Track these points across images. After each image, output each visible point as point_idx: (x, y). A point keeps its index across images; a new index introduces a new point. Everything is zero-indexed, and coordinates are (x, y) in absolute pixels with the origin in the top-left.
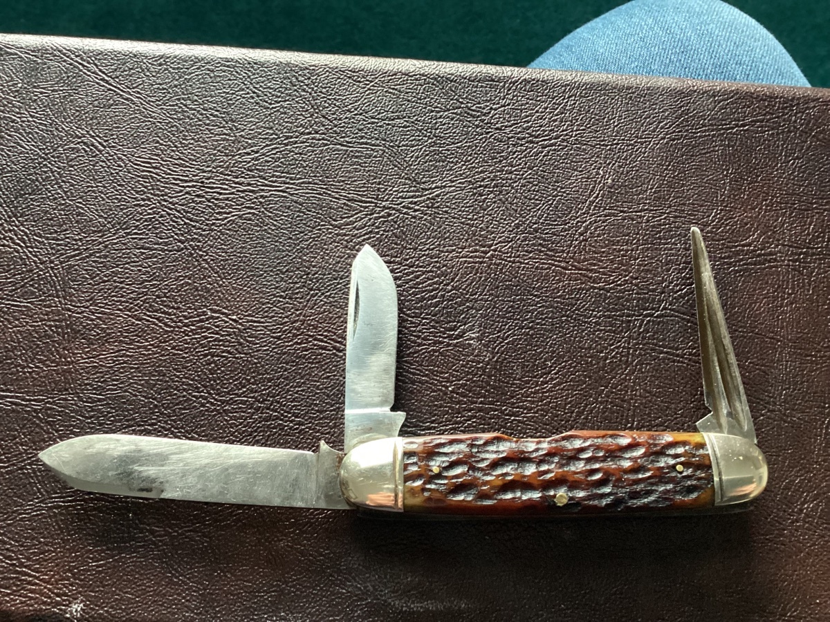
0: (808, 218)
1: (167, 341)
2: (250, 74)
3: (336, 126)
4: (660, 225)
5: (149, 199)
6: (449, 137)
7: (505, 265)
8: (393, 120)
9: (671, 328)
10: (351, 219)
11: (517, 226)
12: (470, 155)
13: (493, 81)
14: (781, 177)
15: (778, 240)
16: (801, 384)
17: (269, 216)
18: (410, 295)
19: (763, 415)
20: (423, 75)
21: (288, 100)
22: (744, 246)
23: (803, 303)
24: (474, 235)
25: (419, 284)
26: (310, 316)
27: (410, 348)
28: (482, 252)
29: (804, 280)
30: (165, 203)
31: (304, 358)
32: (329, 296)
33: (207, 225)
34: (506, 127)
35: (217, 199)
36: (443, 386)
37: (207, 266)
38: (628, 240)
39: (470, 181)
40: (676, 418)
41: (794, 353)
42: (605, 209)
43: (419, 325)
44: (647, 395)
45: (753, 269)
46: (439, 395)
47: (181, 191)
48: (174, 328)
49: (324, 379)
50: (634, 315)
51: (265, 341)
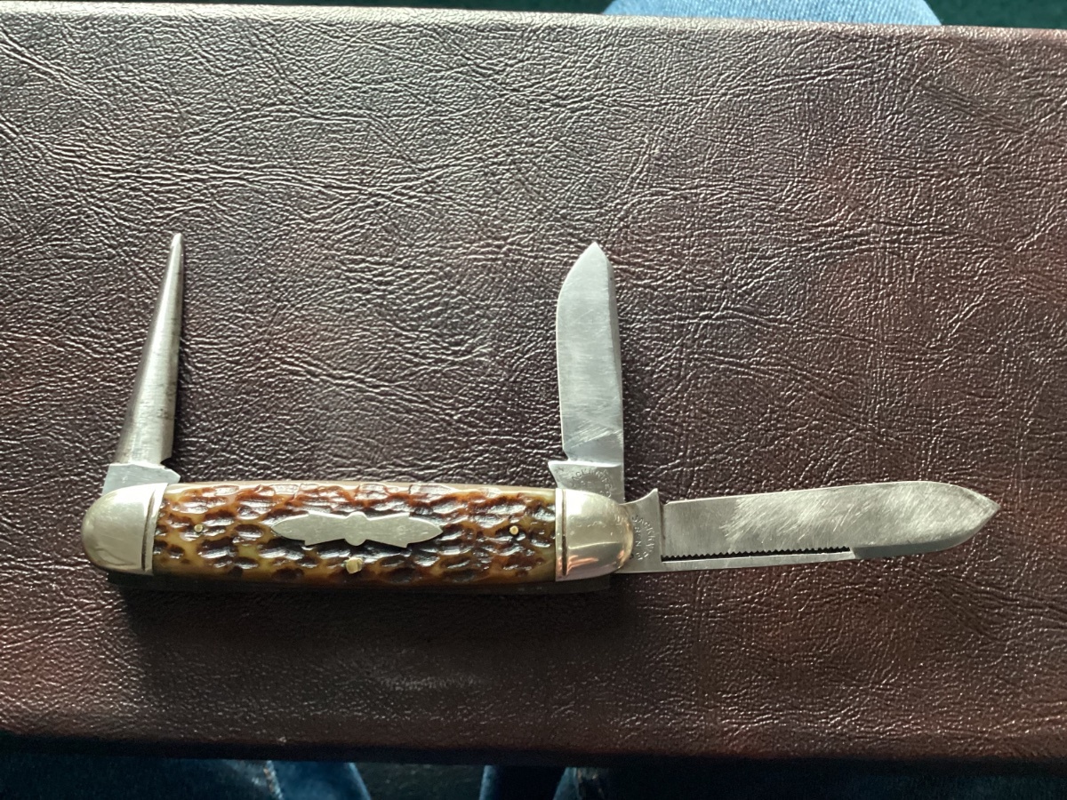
0: (910, 187)
1: (96, 372)
2: (198, 34)
3: (307, 94)
4: (721, 204)
5: (72, 196)
6: (452, 103)
7: (525, 262)
8: (380, 83)
9: (734, 333)
10: (328, 210)
11: (540, 212)
12: (479, 125)
13: (508, 29)
14: (876, 137)
15: (872, 217)
16: (900, 395)
17: (223, 211)
18: (405, 303)
19: (851, 436)
20: (418, 26)
21: (246, 64)
22: (827, 226)
23: (904, 294)
24: (486, 226)
25: (415, 289)
26: (277, 334)
27: (404, 369)
28: (497, 246)
29: (904, 264)
30: (92, 200)
31: (269, 386)
32: (302, 308)
33: (145, 224)
34: (525, 87)
35: (157, 192)
36: (447, 414)
37: (144, 276)
38: (680, 224)
39: (480, 158)
40: (740, 443)
41: (892, 357)
42: (652, 187)
43: (416, 339)
44: (704, 415)
45: (838, 254)
46: (441, 426)
47: (112, 184)
48: (104, 354)
49: (295, 411)
50: (688, 318)
51: (219, 368)
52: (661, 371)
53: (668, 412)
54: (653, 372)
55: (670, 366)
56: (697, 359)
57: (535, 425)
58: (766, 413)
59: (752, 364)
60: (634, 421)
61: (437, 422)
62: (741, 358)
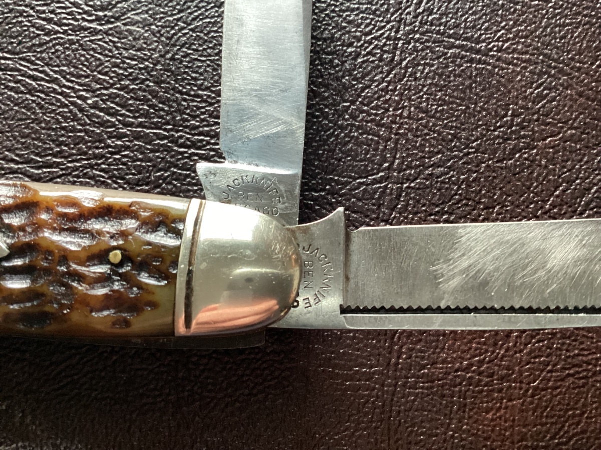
52: (369, 54)
53: (372, 109)
54: (358, 55)
55: (381, 48)
56: (417, 41)
57: (194, 118)
58: (506, 116)
59: (491, 50)
60: (326, 118)
61: (66, 106)
62: (478, 42)
